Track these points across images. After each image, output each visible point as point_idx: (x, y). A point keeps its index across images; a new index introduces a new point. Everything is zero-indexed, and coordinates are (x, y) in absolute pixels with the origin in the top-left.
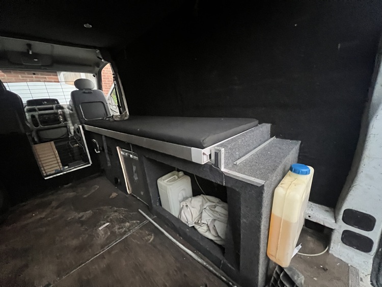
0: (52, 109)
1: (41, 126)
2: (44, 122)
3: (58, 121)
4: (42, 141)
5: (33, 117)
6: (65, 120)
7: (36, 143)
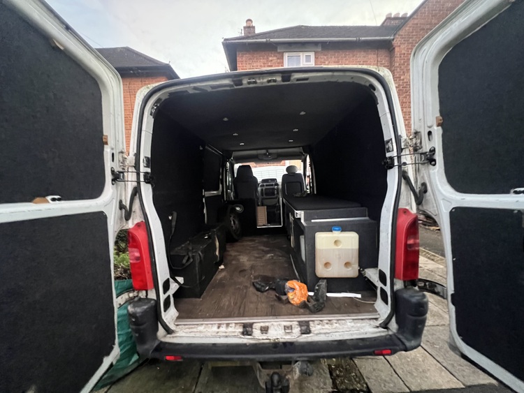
0: (272, 185)
1: (264, 196)
2: (266, 194)
3: (273, 194)
4: (263, 205)
5: (262, 190)
6: (278, 193)
7: (258, 205)
